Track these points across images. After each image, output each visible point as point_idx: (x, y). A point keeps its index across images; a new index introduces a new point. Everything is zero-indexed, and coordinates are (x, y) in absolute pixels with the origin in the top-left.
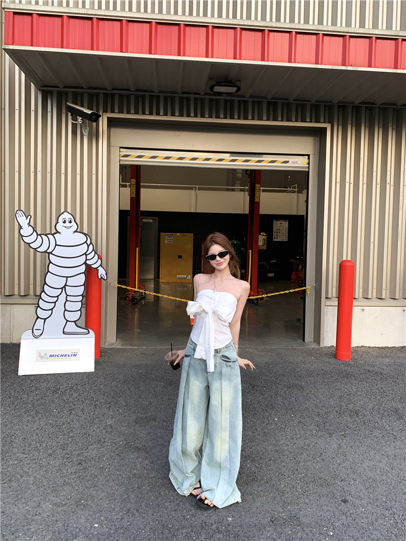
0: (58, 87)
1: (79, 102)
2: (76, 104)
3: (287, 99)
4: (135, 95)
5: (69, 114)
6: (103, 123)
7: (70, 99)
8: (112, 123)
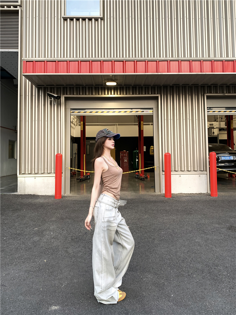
0: (44, 86)
1: (53, 92)
2: (51, 93)
3: (141, 85)
4: (76, 87)
5: (49, 96)
6: (63, 99)
7: (49, 91)
8: (66, 99)
